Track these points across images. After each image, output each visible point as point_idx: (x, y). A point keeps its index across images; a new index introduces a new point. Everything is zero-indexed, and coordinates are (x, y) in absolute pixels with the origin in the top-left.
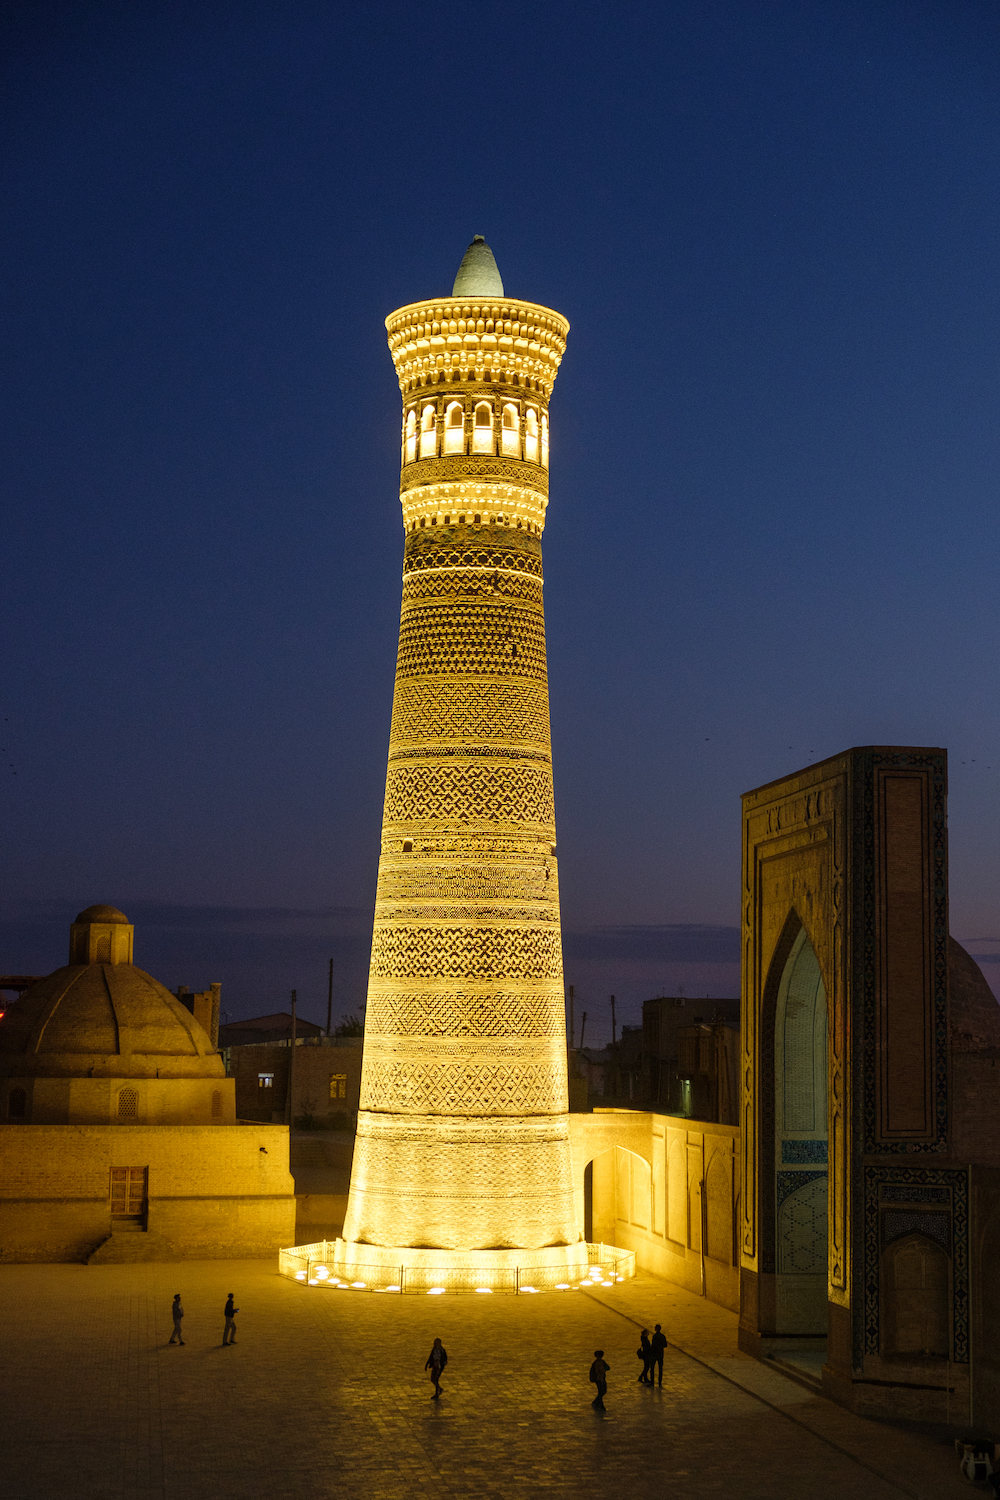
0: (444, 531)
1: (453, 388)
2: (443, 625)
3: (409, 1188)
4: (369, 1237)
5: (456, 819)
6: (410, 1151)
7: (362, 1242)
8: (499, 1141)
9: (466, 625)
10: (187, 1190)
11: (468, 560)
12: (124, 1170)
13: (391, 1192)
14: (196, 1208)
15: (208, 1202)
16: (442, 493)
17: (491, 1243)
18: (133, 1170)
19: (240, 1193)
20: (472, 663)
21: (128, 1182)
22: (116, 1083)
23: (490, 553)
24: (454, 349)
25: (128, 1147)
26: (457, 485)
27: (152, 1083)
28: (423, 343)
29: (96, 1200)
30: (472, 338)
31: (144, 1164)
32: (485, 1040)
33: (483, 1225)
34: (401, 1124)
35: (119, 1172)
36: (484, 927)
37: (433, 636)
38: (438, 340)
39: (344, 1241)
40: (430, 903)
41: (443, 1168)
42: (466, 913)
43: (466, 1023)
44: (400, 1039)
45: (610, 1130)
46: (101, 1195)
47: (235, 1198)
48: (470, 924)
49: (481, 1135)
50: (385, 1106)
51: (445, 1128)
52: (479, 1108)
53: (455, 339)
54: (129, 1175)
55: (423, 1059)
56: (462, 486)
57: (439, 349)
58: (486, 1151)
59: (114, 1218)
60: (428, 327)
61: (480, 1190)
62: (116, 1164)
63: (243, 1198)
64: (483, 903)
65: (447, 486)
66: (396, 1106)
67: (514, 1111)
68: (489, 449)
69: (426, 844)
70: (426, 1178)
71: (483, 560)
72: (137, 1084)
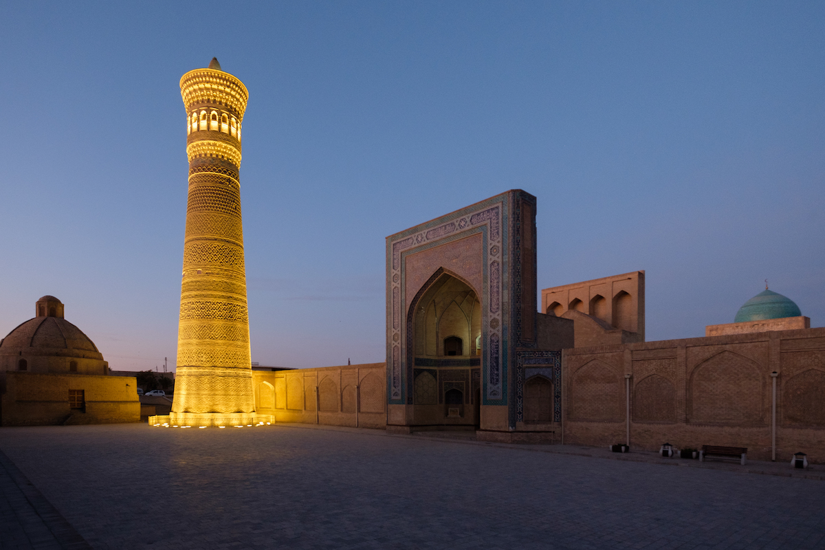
0: (210, 159)
1: (213, 106)
2: (211, 193)
3: (206, 392)
4: (190, 410)
5: (219, 263)
6: (206, 379)
7: (186, 412)
8: (237, 376)
9: (219, 194)
10: (99, 398)
11: (220, 171)
12: (74, 391)
13: (198, 394)
14: (104, 405)
15: (109, 403)
16: (209, 144)
17: (237, 411)
18: (78, 391)
19: (120, 400)
20: (223, 208)
21: (76, 396)
22: (69, 359)
23: (228, 170)
24: (214, 90)
25: (76, 383)
26: (216, 142)
27: (82, 359)
28: (201, 86)
29: (64, 402)
30: (221, 88)
31: (82, 389)
32: (231, 342)
33: (234, 405)
34: (201, 370)
35: (72, 392)
36: (230, 303)
37: (207, 196)
38: (208, 86)
39: (175, 413)
40: (209, 293)
41: (219, 386)
42: (223, 297)
43: (225, 335)
44: (199, 341)
45: (262, 376)
46: (66, 400)
47: (118, 402)
48: (224, 301)
49: (232, 374)
50: (194, 364)
51: (219, 371)
52: (231, 365)
53: (215, 87)
54: (76, 393)
55: (209, 348)
56: (218, 143)
57: (207, 89)
58: (233, 380)
59: (72, 409)
60: (204, 79)
61: (232, 393)
62: (71, 388)
63: (121, 402)
64: (229, 295)
65: (212, 142)
66: (199, 364)
67: (241, 367)
68: (227, 132)
69: (207, 271)
70: (212, 389)
71: (225, 172)
72: (77, 360)
